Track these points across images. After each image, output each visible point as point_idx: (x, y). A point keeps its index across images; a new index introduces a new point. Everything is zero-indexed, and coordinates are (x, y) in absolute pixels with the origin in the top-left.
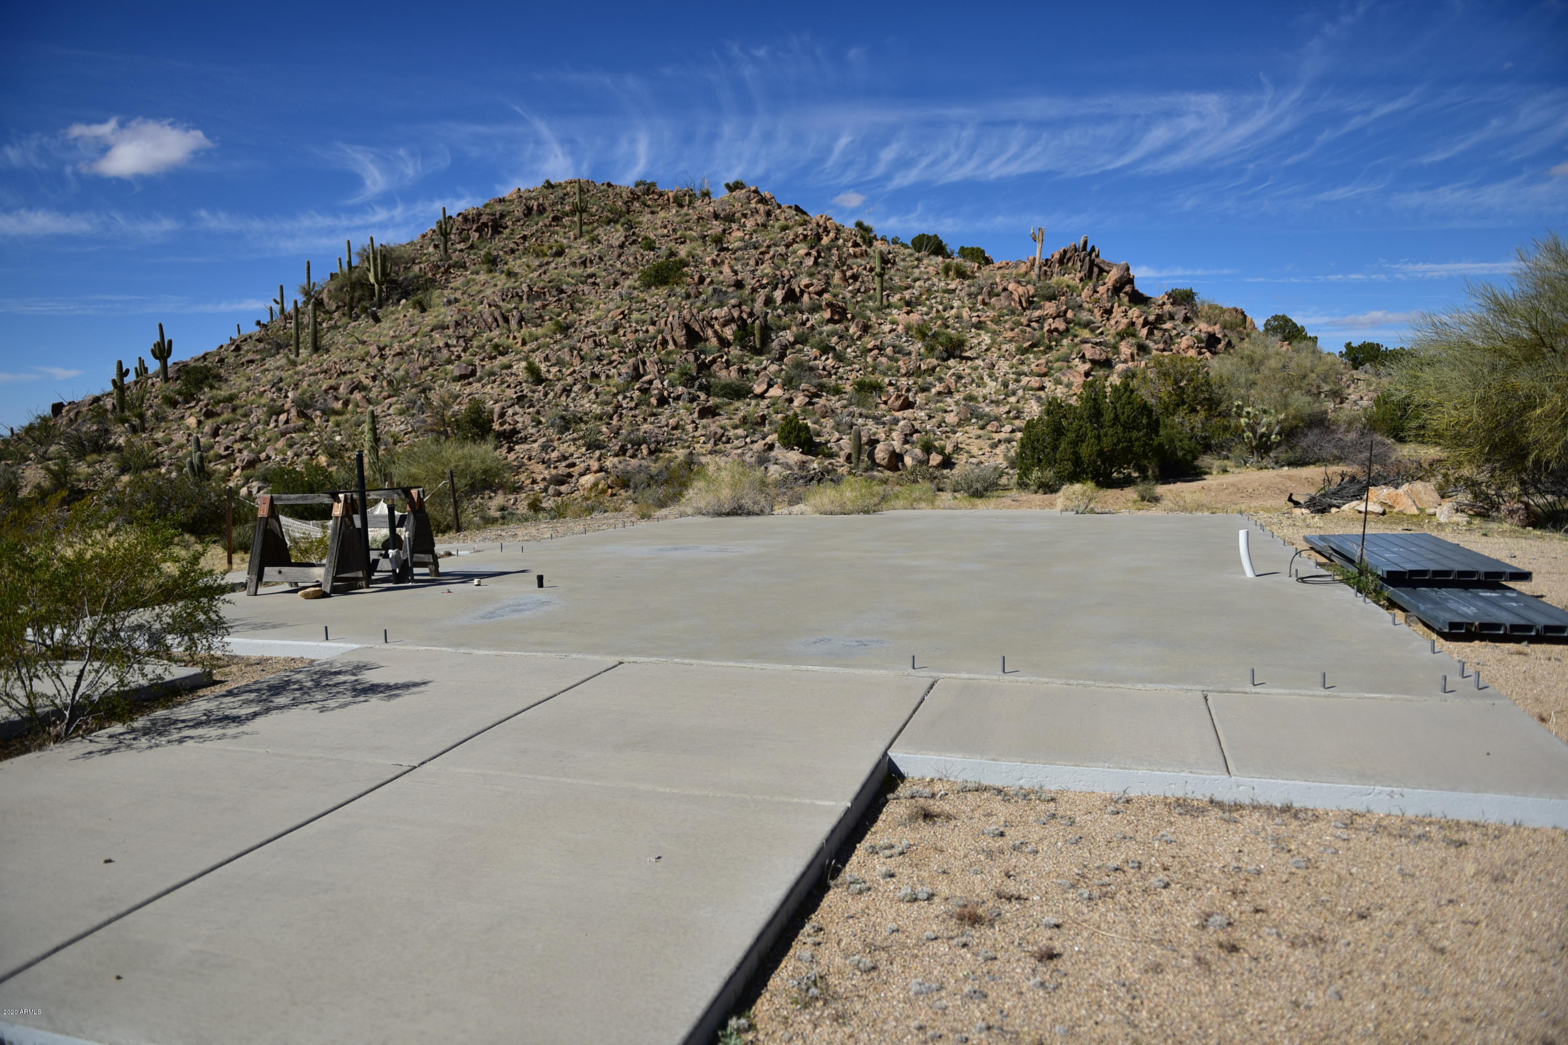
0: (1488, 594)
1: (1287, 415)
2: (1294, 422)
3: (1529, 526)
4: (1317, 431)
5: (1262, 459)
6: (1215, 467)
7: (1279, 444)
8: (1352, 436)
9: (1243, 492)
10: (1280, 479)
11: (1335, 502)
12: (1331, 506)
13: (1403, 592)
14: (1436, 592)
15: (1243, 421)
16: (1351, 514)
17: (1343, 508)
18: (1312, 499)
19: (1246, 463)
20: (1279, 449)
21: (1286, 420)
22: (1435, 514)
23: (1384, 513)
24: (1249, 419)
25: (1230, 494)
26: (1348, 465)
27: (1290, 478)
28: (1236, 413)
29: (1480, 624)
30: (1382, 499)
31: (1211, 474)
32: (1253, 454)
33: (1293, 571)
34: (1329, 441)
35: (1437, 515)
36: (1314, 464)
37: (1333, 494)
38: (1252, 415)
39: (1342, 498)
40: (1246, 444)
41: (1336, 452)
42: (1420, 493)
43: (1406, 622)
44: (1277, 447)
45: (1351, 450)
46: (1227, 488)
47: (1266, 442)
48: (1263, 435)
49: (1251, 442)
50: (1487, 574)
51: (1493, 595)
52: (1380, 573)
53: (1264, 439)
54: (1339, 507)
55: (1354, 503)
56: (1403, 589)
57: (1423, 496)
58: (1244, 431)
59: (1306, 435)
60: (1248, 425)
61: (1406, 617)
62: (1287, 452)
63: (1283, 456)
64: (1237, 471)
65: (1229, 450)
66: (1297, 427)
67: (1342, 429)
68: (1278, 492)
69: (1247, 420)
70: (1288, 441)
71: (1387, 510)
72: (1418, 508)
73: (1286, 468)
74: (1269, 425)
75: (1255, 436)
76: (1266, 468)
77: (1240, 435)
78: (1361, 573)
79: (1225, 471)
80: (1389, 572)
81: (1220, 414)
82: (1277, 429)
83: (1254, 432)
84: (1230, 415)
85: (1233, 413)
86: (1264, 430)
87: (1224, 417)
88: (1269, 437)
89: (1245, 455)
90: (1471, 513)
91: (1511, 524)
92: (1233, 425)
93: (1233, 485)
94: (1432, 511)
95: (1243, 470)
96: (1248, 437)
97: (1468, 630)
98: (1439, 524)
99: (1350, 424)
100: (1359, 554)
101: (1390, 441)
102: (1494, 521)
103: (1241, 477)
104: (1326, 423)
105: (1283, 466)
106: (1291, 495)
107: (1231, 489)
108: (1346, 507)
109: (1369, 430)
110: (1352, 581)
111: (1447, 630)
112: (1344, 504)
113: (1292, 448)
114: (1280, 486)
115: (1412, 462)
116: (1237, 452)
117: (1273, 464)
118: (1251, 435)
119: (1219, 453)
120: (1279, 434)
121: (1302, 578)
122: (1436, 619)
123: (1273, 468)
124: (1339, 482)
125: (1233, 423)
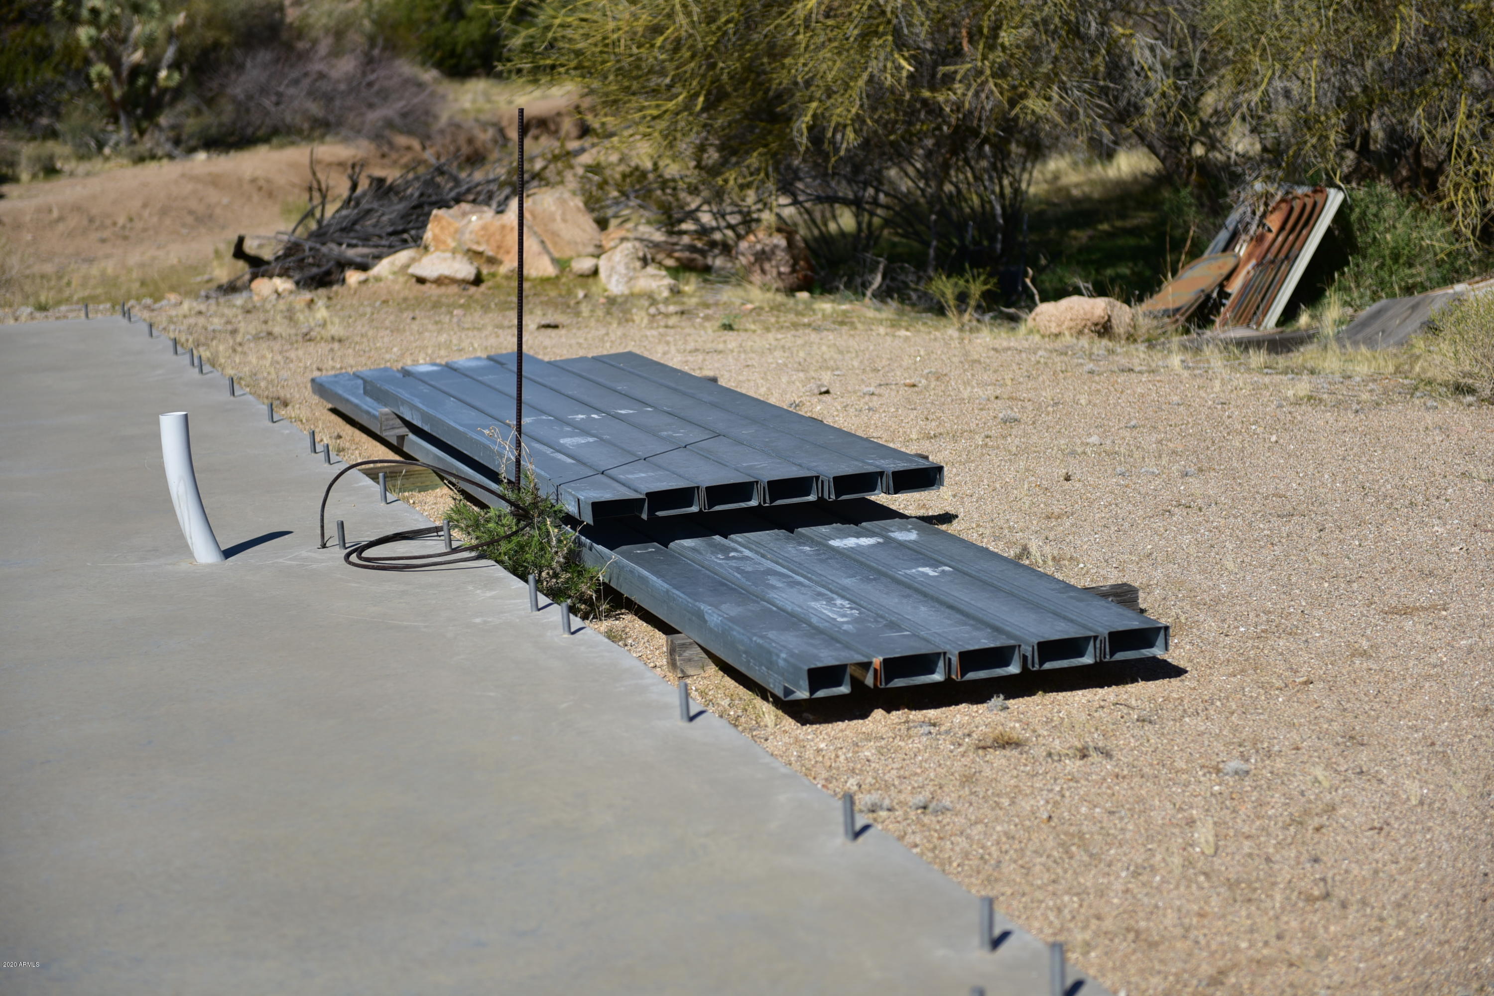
0: (851, 542)
1: (190, 17)
2: (210, 36)
3: (800, 289)
4: (265, 56)
5: (142, 133)
6: (24, 161)
7: (177, 93)
8: (346, 66)
9: (103, 227)
10: (189, 187)
11: (351, 253)
12: (343, 265)
13: (637, 560)
14: (725, 550)
15: (84, 33)
16: (401, 288)
17: (376, 271)
18: (292, 249)
19: (100, 146)
20: (181, 107)
21: (189, 27)
22: (595, 272)
23: (478, 280)
24: (99, 29)
25: (71, 234)
26: (346, 140)
27: (215, 181)
28: (63, 11)
29: (886, 662)
30: (469, 240)
31: (15, 179)
32: (116, 120)
33: (331, 530)
34: (296, 82)
35: (603, 274)
36: (266, 140)
37: (343, 230)
38: (104, 17)
39: (365, 240)
40: (97, 95)
41: (315, 109)
42: (553, 220)
43: (673, 664)
44: (173, 102)
45: (349, 102)
46: (61, 219)
47: (147, 88)
48: (136, 71)
49: (108, 91)
50: (843, 483)
51: (865, 541)
52: (571, 508)
53: (141, 81)
54: (363, 267)
55: (403, 256)
56: (638, 550)
57: (559, 225)
58: (88, 62)
59: (241, 67)
60: (96, 43)
61: (672, 651)
62: (198, 112)
63: (191, 124)
64: (83, 168)
65: (56, 113)
66: (216, 45)
67: (323, 48)
68: (190, 220)
69: (93, 31)
70: (199, 84)
71: (485, 271)
72: (555, 261)
73: (201, 156)
74: (150, 43)
75: (117, 73)
76: (153, 157)
77: (78, 72)
78: (522, 514)
79: (50, 171)
80: (597, 507)
81: (21, 16)
82: (170, 53)
83: (114, 62)
84: (49, 18)
85: (56, 13)
86: (137, 56)
87: (34, 23)
88: (152, 72)
89: (97, 125)
90: (670, 262)
91: (765, 288)
92: (58, 45)
93: (77, 208)
94: (585, 264)
95: (97, 164)
96: (101, 78)
97: (857, 684)
98: (612, 301)
99: (339, 34)
100: (510, 454)
101: (430, 75)
102: (725, 281)
103: (94, 185)
104: (285, 36)
105: (192, 150)
106: (241, 240)
107: (73, 221)
108: (384, 268)
109: (384, 49)
110: (504, 547)
111: (803, 694)
112: (379, 257)
113: (210, 102)
114: (193, 204)
115: (484, 126)
116: (76, 118)
117: (168, 147)
118: (107, 71)
119: (29, 123)
120: (175, 66)
121: (360, 550)
122: (766, 656)
123: (171, 157)
124: (345, 194)
125: (58, 39)
